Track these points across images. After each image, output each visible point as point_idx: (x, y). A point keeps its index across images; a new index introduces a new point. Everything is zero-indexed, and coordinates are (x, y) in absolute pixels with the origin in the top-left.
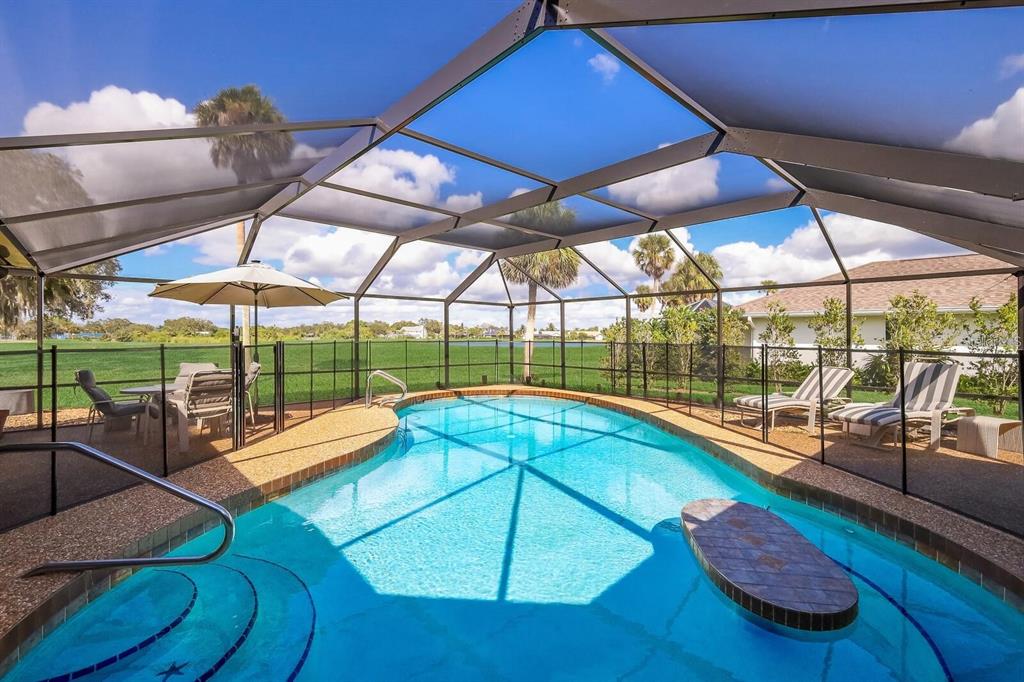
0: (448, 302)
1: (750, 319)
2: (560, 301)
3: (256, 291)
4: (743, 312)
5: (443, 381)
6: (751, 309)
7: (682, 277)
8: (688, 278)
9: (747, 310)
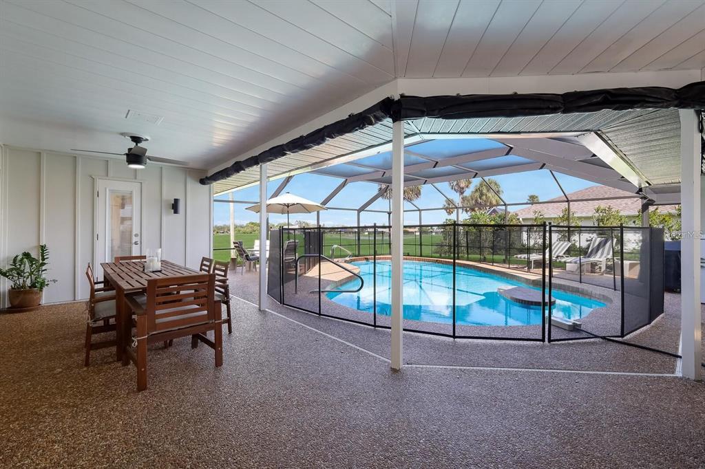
0: (359, 211)
1: (521, 219)
2: (419, 210)
3: (288, 206)
4: (517, 215)
5: (357, 253)
6: (522, 214)
7: (478, 194)
8: (482, 194)
9: (519, 214)
